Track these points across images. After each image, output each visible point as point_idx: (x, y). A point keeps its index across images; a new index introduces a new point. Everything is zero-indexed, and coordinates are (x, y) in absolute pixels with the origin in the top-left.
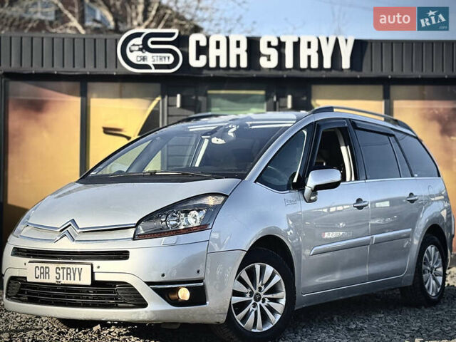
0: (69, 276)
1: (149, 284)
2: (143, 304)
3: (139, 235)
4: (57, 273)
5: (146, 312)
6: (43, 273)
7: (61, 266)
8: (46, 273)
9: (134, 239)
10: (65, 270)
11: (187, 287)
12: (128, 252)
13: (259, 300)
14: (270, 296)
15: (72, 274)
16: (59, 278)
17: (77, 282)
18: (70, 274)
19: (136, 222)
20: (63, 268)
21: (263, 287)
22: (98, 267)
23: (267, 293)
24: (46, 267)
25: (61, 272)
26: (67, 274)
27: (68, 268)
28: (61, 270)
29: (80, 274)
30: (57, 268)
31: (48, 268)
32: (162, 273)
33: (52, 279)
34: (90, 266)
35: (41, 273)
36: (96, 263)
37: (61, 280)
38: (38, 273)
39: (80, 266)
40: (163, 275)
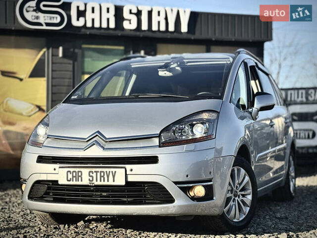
0: (102, 178)
1: (176, 183)
2: (171, 200)
3: (163, 143)
4: (90, 176)
5: (174, 207)
6: (75, 177)
7: (94, 170)
8: (78, 176)
9: (160, 146)
10: (99, 174)
11: (203, 186)
12: (157, 157)
13: (236, 197)
14: (243, 193)
15: (106, 176)
16: (93, 180)
17: (111, 183)
18: (103, 176)
19: (159, 133)
20: (97, 172)
21: (238, 186)
22: (131, 170)
23: (241, 191)
24: (78, 172)
25: (94, 175)
26: (101, 177)
27: (101, 172)
28: (95, 174)
29: (114, 177)
30: (90, 172)
31: (81, 172)
32: (186, 174)
33: (85, 181)
34: (124, 169)
35: (73, 177)
36: (128, 167)
37: (94, 181)
38: (70, 176)
39: (114, 170)
40: (187, 176)
